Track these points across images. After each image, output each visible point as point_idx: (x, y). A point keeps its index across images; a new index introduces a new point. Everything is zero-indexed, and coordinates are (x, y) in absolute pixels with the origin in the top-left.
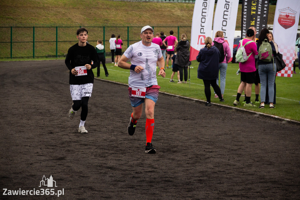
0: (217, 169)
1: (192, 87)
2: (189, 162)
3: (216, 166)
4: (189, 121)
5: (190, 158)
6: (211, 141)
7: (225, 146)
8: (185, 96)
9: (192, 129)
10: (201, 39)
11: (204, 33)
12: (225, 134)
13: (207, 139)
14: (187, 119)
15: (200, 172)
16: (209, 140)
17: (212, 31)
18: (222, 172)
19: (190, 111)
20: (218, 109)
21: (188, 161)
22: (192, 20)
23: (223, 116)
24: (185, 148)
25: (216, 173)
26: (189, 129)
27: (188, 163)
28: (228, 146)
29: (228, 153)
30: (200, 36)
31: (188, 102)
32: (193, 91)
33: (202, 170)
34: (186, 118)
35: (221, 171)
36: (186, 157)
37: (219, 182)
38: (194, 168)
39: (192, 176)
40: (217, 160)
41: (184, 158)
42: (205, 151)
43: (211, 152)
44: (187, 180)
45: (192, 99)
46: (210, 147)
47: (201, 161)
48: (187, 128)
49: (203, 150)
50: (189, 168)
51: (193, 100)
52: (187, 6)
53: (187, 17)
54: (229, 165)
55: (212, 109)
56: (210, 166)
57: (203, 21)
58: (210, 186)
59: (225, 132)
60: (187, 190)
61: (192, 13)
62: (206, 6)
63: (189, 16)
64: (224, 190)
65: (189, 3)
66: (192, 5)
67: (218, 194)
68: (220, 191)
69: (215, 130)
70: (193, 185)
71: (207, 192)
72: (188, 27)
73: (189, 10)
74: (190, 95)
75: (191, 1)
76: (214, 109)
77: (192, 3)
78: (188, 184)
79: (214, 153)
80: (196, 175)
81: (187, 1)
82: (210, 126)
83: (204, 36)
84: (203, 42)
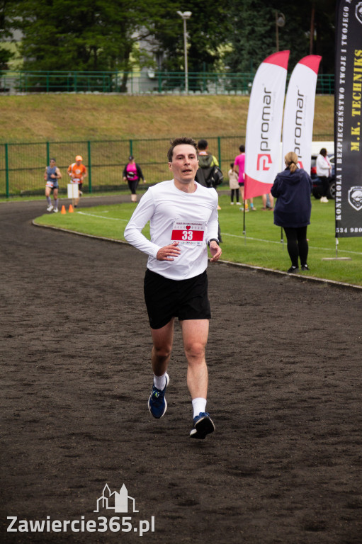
0: (306, 394)
1: (248, 245)
2: (255, 382)
3: (304, 389)
4: (249, 308)
5: (257, 376)
6: (291, 343)
7: (317, 351)
8: (238, 262)
9: (256, 321)
10: (264, 161)
11: (269, 150)
12: (315, 329)
13: (284, 339)
14: (247, 304)
15: (278, 400)
16: (288, 341)
17: (281, 143)
18: (316, 398)
19: (249, 288)
20: (298, 284)
21: (254, 380)
22: (245, 125)
23: (308, 297)
24: (246, 357)
25: (305, 401)
26: (251, 322)
27: (255, 385)
28: (322, 352)
29: (322, 365)
30: (260, 156)
31: (245, 272)
32: (251, 252)
33: (279, 397)
34: (244, 302)
35: (313, 398)
36: (250, 373)
37: (312, 417)
38: (266, 393)
39: (264, 409)
40: (307, 377)
41: (247, 375)
42: (281, 361)
43: (293, 363)
44: (255, 416)
45: (251, 267)
46: (291, 354)
47: (276, 380)
48: (247, 320)
49: (279, 360)
50: (257, 394)
51: (253, 269)
52: (233, 102)
53: (234, 119)
54: (328, 386)
55: (287, 284)
56: (293, 388)
57: (265, 128)
58: (296, 425)
59: (314, 325)
60: (257, 434)
61: (242, 112)
62: (268, 102)
63: (236, 118)
64: (322, 432)
65: (235, 95)
66: (244, 98)
67: (312, 439)
68: (314, 434)
69: (297, 322)
70: (266, 424)
71: (293, 437)
72: (237, 137)
73: (237, 108)
74: (248, 260)
75: (239, 92)
76: (292, 284)
77: (241, 96)
78: (258, 422)
79: (298, 364)
80: (270, 406)
81: (233, 92)
82: (286, 315)
83: (269, 156)
84: (267, 165)
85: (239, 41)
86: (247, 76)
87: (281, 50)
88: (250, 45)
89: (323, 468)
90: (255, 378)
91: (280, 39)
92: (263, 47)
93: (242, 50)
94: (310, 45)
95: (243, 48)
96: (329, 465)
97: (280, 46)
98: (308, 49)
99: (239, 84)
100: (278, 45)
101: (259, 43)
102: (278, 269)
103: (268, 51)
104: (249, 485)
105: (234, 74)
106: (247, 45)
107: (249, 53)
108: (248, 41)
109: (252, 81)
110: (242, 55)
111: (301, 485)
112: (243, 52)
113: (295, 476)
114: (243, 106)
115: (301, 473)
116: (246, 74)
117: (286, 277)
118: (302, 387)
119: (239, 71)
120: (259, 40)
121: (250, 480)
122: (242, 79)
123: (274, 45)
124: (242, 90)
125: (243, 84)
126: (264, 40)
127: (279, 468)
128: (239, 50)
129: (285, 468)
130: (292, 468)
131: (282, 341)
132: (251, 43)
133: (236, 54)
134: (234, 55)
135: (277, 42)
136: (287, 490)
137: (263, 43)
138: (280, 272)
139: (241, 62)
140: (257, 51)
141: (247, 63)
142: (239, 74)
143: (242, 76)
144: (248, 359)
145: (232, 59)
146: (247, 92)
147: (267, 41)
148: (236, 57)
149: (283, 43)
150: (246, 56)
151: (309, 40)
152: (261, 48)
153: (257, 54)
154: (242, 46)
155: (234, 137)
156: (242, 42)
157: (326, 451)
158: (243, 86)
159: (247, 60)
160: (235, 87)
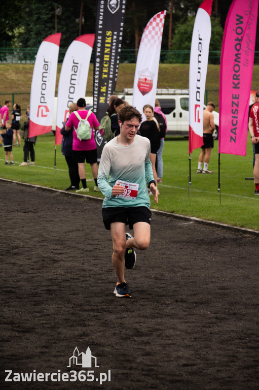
0: (69, 276)
1: (31, 170)
2: (33, 267)
3: (68, 272)
4: (31, 215)
5: (34, 262)
6: (59, 240)
7: (77, 246)
8: (24, 182)
9: (35, 224)
10: (42, 110)
11: (46, 103)
12: (76, 230)
13: (55, 237)
14: (29, 211)
15: (49, 280)
16: (57, 238)
17: (56, 98)
18: (76, 279)
19: (31, 201)
20: (65, 198)
21: (33, 265)
22: (31, 85)
23: (72, 207)
24: (28, 249)
25: (68, 280)
26: (31, 224)
27: (33, 269)
28: (81, 246)
29: (81, 255)
30: (39, 106)
31: (28, 189)
32: (33, 175)
33: (50, 278)
34: (27, 210)
35: (74, 279)
36: (30, 261)
37: (73, 292)
38: (41, 275)
39: (39, 286)
40: (69, 264)
41: (27, 262)
42: (52, 252)
43: (61, 254)
44: (33, 291)
45: (33, 185)
46: (59, 247)
47: (48, 265)
48: (28, 223)
49: (51, 251)
50: (35, 275)
51: (34, 187)
52: (24, 68)
53: (24, 81)
54: (84, 270)
55: (58, 198)
56: (61, 271)
57: (44, 87)
58: (61, 298)
59: (76, 227)
60: (34, 303)
61: (29, 75)
62: (46, 69)
63: (25, 80)
64: (79, 303)
65: (25, 64)
66: (31, 66)
67: (72, 307)
68: (74, 304)
69: (64, 225)
70: (40, 296)
71: (59, 306)
72: (26, 93)
73: (26, 73)
74: (30, 181)
75: (28, 62)
76: (61, 198)
77: (30, 64)
78: (35, 295)
79: (64, 255)
80: (43, 284)
81: (24, 62)
82: (56, 220)
83: (46, 107)
84: (45, 113)
85: (29, 25)
86: (34, 50)
87: (58, 32)
88: (37, 28)
89: (80, 328)
90: (33, 264)
91: (58, 24)
92: (46, 29)
93: (31, 31)
94: (79, 28)
95: (32, 30)
96: (84, 326)
97: (58, 29)
98: (78, 31)
99: (28, 56)
100: (56, 28)
101: (44, 26)
102: (51, 187)
103: (49, 32)
104: (28, 339)
105: (25, 49)
106: (34, 28)
107: (36, 34)
108: (35, 25)
109: (36, 54)
110: (31, 35)
111: (64, 340)
112: (31, 33)
113: (59, 333)
114: (31, 71)
115: (64, 331)
116: (33, 48)
117: (58, 193)
118: (67, 271)
119: (29, 46)
120: (43, 24)
121: (28, 335)
122: (31, 52)
123: (54, 28)
124: (30, 60)
125: (31, 56)
126: (47, 24)
127: (48, 328)
128: (28, 31)
129: (53, 327)
130: (58, 328)
131: (53, 238)
132: (37, 26)
133: (26, 34)
134: (25, 35)
135: (56, 25)
136: (54, 343)
137: (46, 27)
138: (53, 189)
139: (30, 40)
140: (42, 32)
141: (34, 40)
142: (28, 48)
143: (31, 50)
144: (28, 251)
145: (24, 38)
146: (33, 62)
147: (49, 25)
148: (26, 36)
149: (61, 27)
150: (33, 36)
151: (78, 24)
152: (44, 30)
153: (41, 34)
154: (31, 28)
155: (24, 94)
156: (31, 26)
157: (82, 316)
158: (31, 57)
159: (34, 39)
160: (25, 58)
